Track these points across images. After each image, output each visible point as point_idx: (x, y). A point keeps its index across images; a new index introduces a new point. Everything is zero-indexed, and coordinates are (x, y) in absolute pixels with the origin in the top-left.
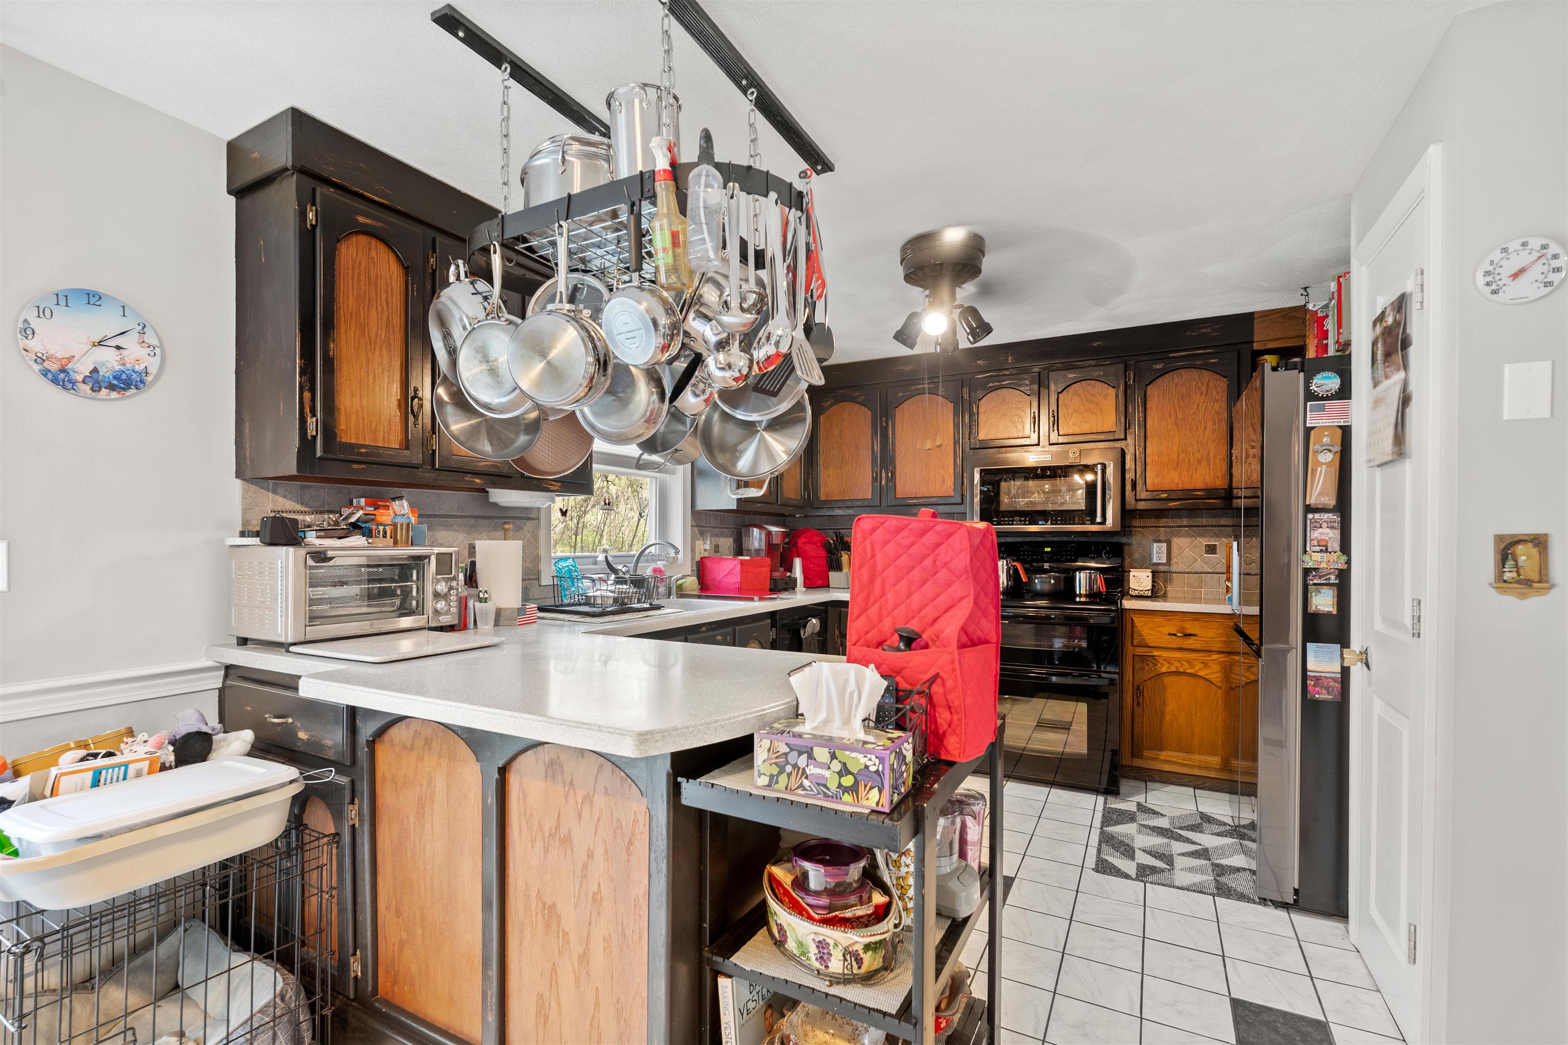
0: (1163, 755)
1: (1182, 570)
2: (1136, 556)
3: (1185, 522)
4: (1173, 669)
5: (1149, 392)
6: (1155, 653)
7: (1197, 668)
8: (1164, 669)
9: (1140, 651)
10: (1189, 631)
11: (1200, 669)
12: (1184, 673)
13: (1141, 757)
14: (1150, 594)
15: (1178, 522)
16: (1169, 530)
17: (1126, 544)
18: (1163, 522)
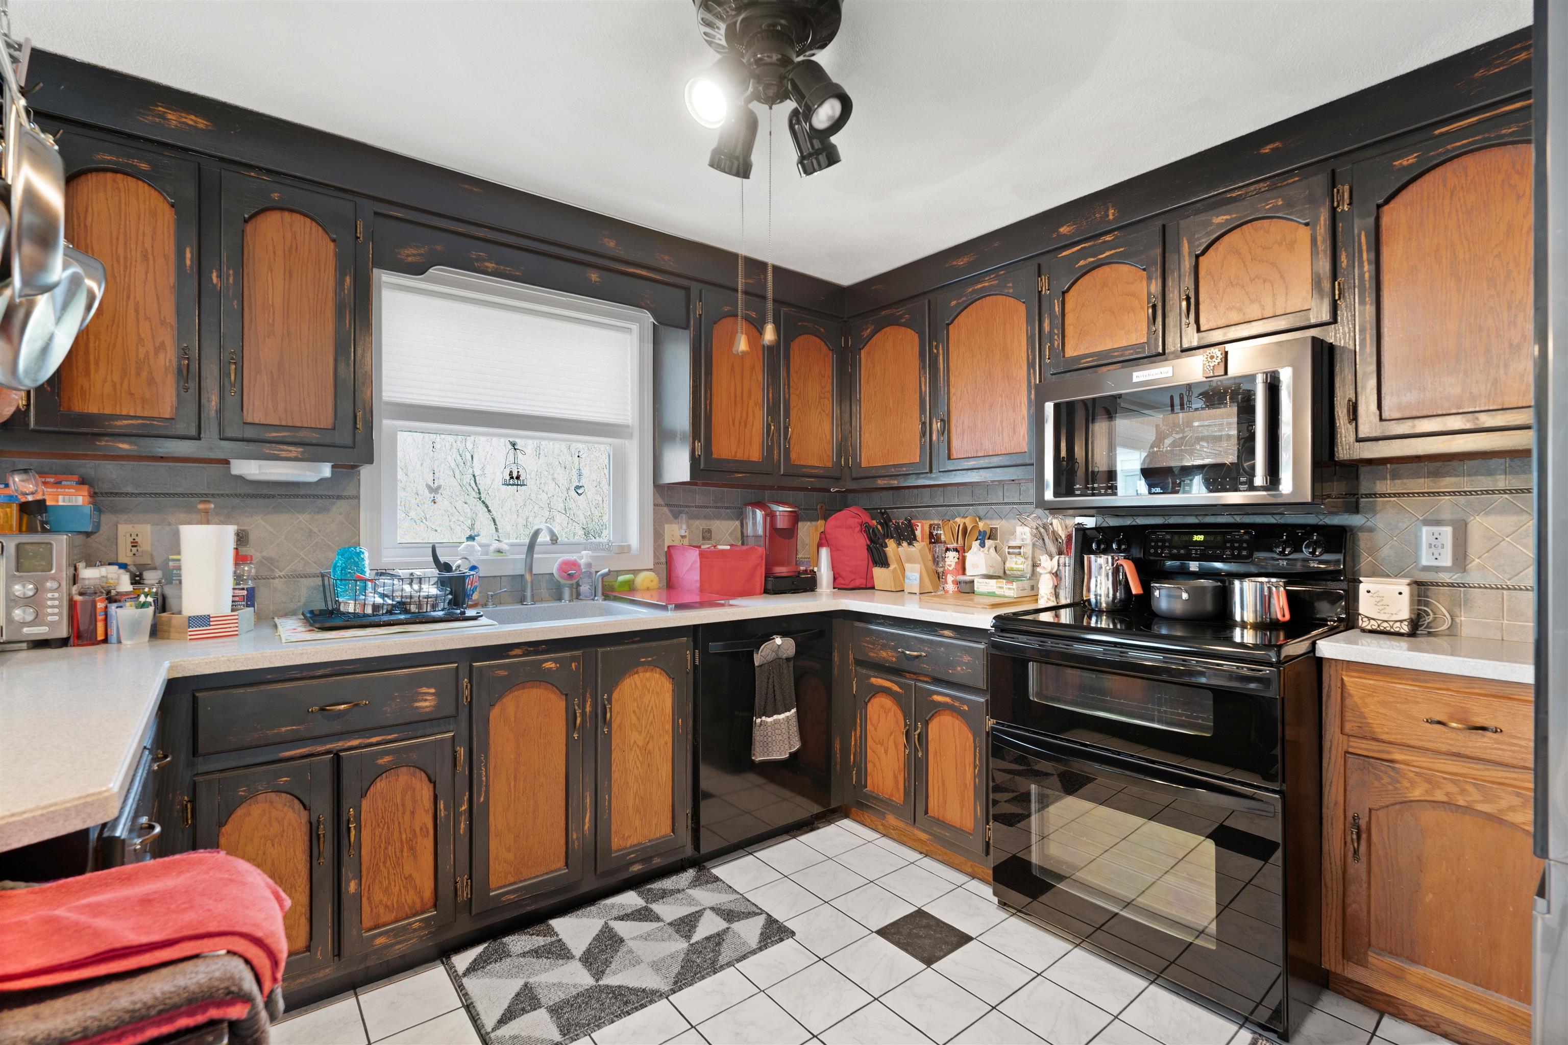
0: (1417, 972)
1: (1494, 582)
2: (1386, 552)
3: (1501, 482)
4: (1439, 796)
5: (1385, 220)
6: (1397, 756)
7: (1503, 804)
8: (1417, 793)
9: (1360, 746)
10: (1480, 721)
11: (1512, 808)
12: (1467, 810)
13: (1362, 963)
14: (1405, 628)
15: (1483, 482)
16: (1462, 499)
17: (1362, 528)
18: (1448, 483)
